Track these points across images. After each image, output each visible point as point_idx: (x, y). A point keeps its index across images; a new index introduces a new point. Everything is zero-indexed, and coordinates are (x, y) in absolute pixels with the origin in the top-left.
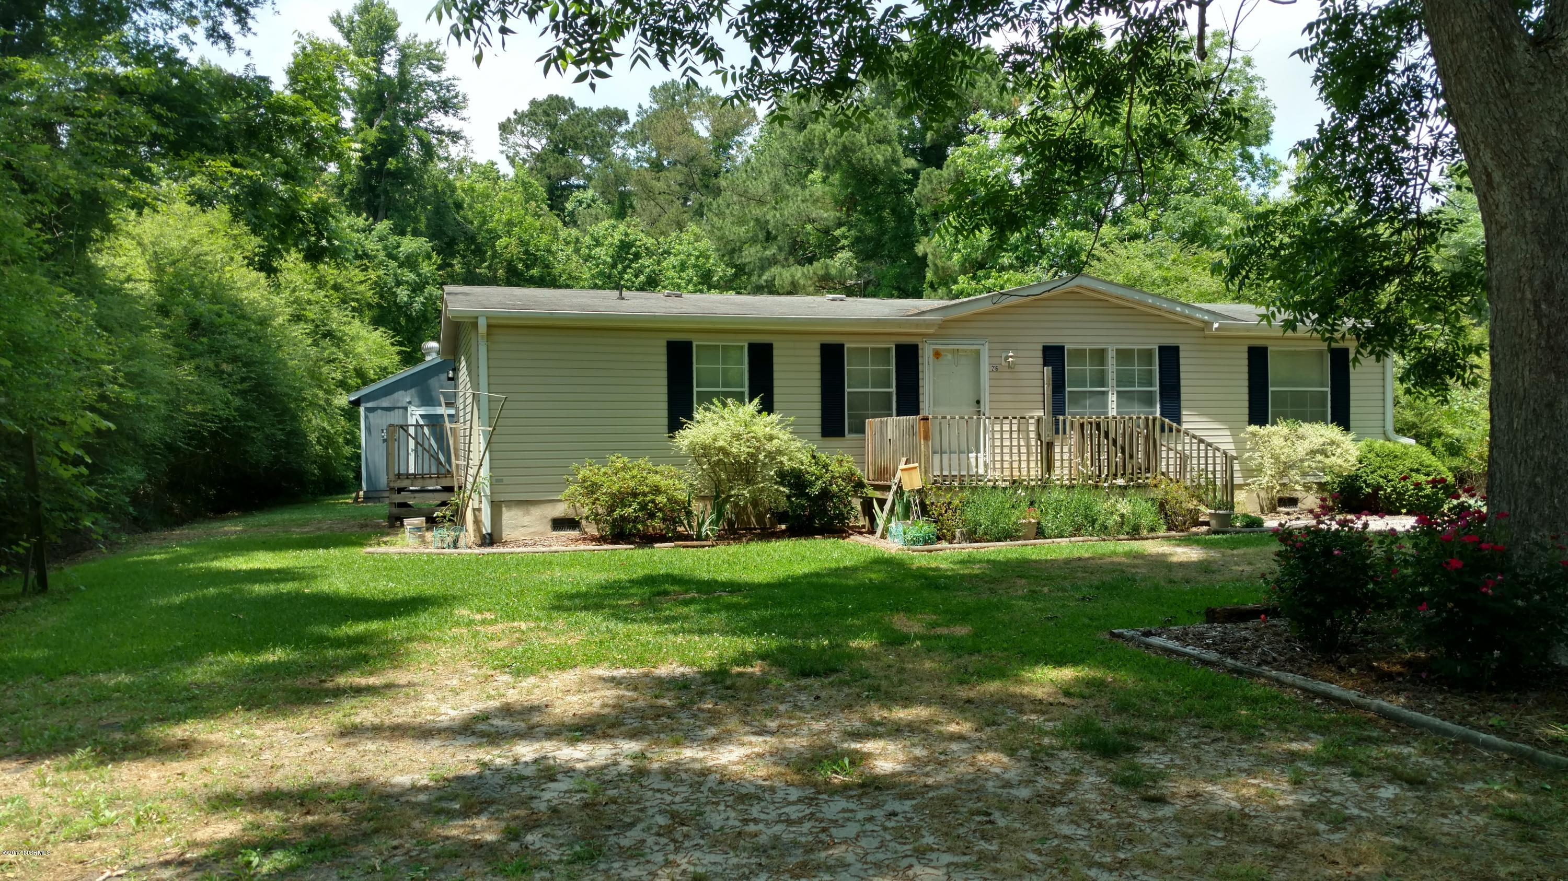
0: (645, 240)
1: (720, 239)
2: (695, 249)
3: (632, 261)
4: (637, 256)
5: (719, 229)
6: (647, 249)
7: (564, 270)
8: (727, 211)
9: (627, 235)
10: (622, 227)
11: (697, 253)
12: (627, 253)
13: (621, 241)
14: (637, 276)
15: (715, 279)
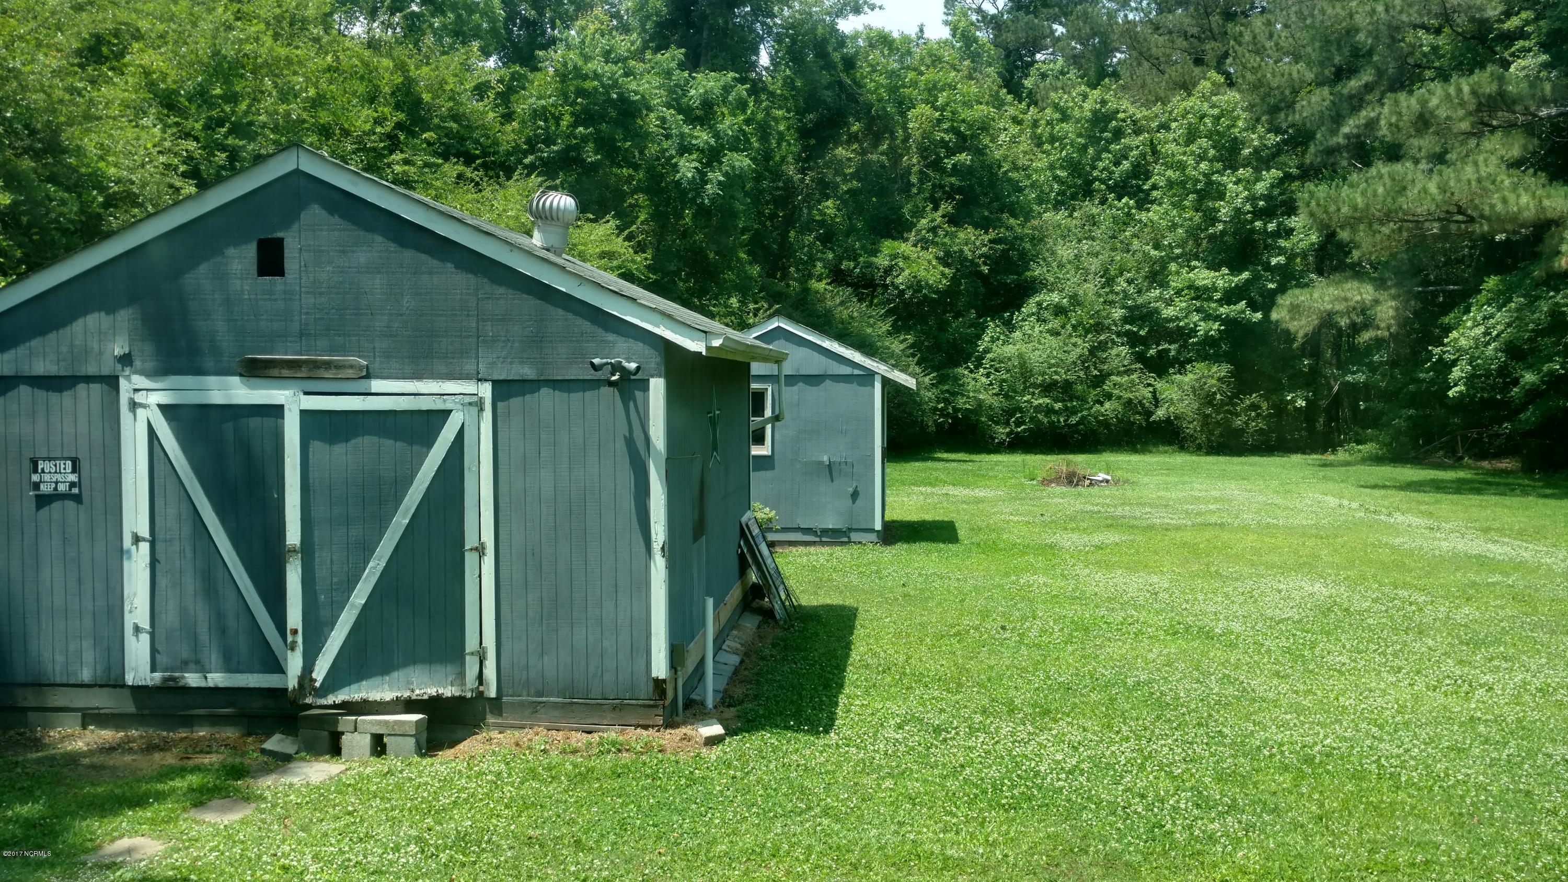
0: (1132, 110)
1: (1256, 86)
2: (1213, 106)
3: (1109, 142)
4: (1118, 134)
5: (1254, 70)
6: (1135, 122)
7: (1005, 157)
8: (1269, 44)
9: (1104, 102)
10: (1096, 94)
11: (1216, 111)
12: (1103, 130)
13: (1095, 112)
14: (1117, 163)
15: (1246, 151)
